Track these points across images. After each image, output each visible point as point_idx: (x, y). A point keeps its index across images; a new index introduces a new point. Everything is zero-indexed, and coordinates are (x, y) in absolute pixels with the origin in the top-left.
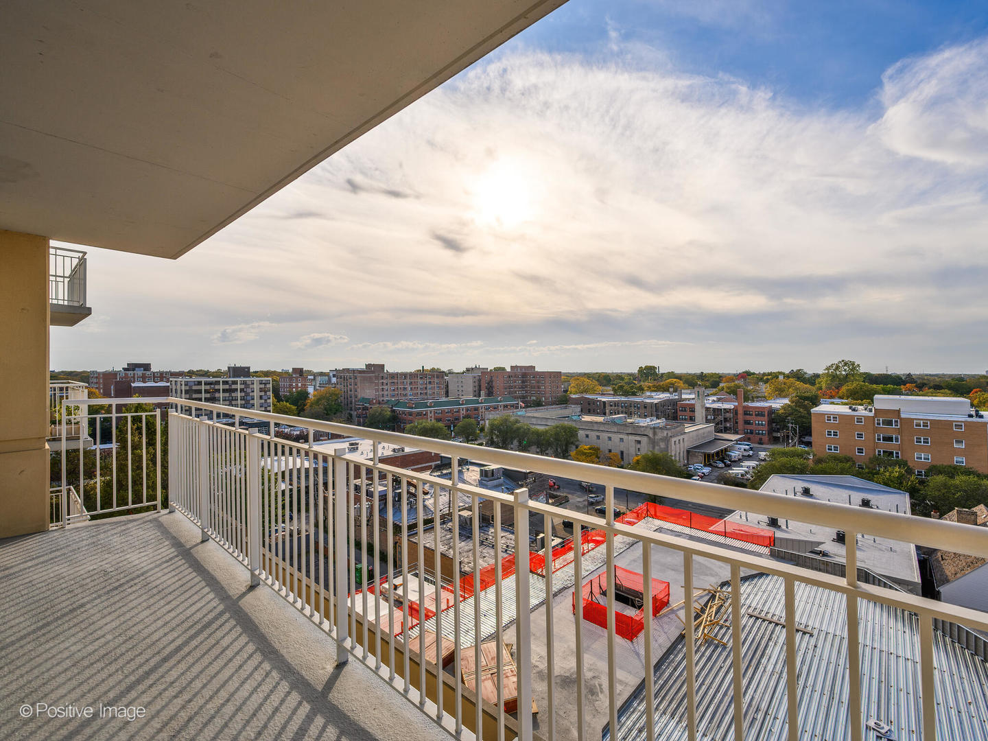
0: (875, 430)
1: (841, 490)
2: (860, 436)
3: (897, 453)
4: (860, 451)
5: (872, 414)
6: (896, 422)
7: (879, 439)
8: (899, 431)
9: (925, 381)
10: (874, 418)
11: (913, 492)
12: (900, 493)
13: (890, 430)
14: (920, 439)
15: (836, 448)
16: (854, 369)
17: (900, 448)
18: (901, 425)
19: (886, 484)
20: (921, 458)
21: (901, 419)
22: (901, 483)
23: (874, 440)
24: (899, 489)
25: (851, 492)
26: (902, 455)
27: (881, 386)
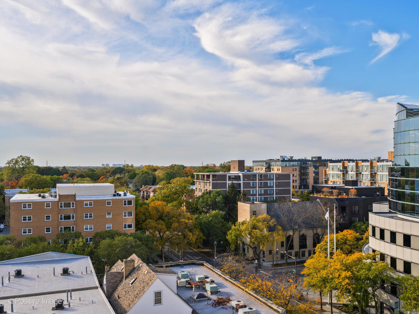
0: (59, 211)
1: (44, 265)
2: (48, 217)
3: (73, 228)
4: (48, 230)
5: (57, 199)
6: (73, 204)
7: (61, 219)
8: (75, 211)
9: (73, 172)
10: (58, 202)
11: (92, 255)
12: (84, 258)
13: (68, 211)
14: (87, 214)
15: (30, 231)
16: (29, 163)
17: (75, 223)
18: (76, 206)
19: (75, 253)
20: (87, 229)
21: (76, 201)
22: (84, 250)
23: (58, 220)
24: (83, 255)
25: (53, 265)
26: (76, 229)
27: (50, 176)
